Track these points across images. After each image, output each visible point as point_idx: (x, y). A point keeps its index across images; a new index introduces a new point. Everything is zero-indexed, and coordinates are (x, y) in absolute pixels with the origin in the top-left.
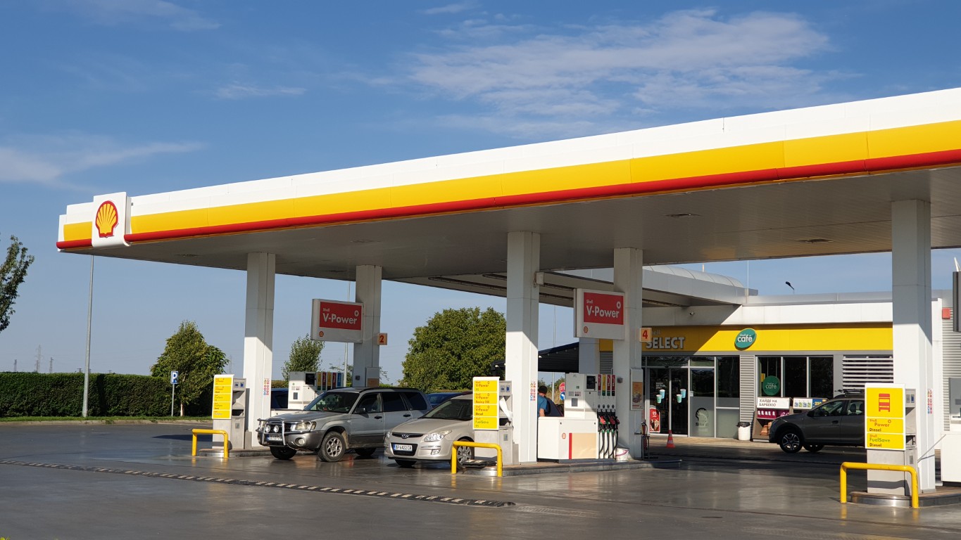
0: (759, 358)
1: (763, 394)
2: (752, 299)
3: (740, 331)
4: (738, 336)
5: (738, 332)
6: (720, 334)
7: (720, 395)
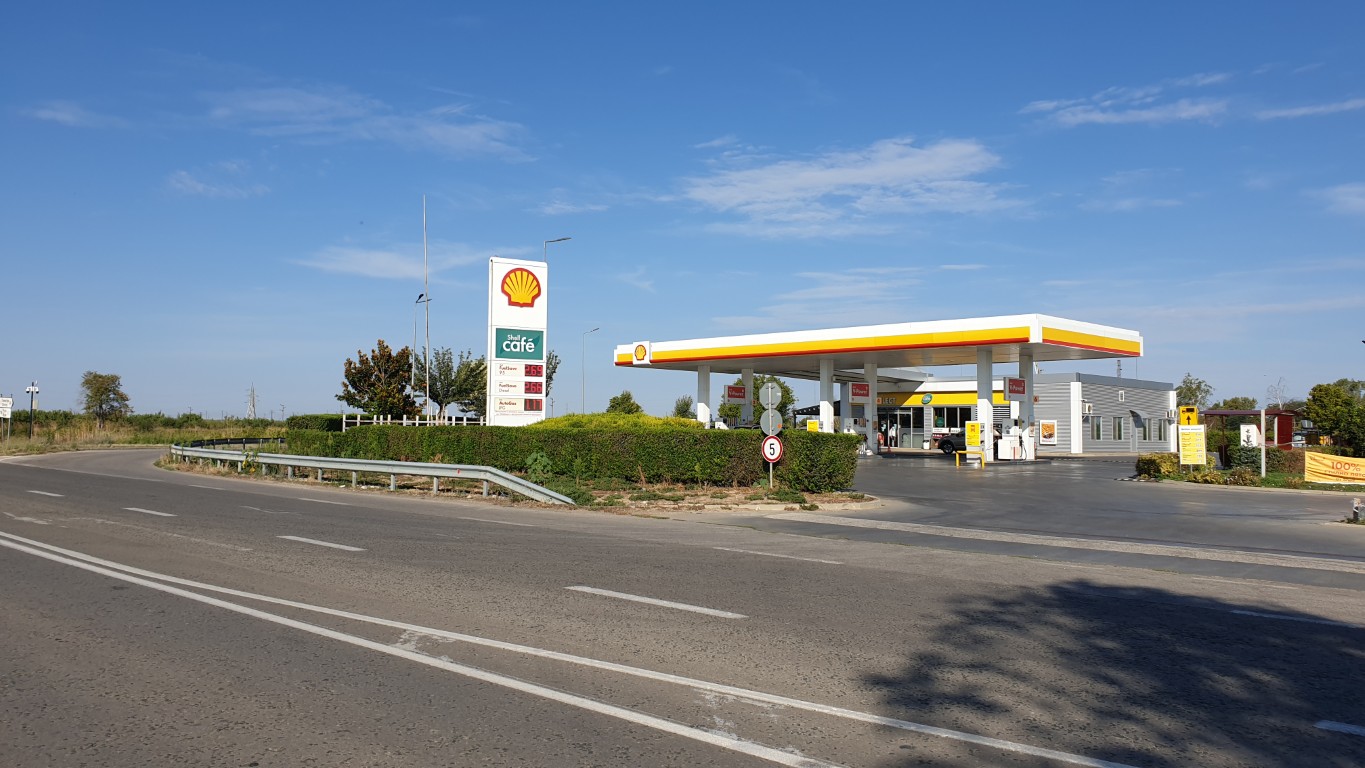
0: (934, 408)
1: (936, 426)
2: (930, 379)
3: (924, 395)
4: (923, 397)
6: (914, 396)
7: (914, 427)
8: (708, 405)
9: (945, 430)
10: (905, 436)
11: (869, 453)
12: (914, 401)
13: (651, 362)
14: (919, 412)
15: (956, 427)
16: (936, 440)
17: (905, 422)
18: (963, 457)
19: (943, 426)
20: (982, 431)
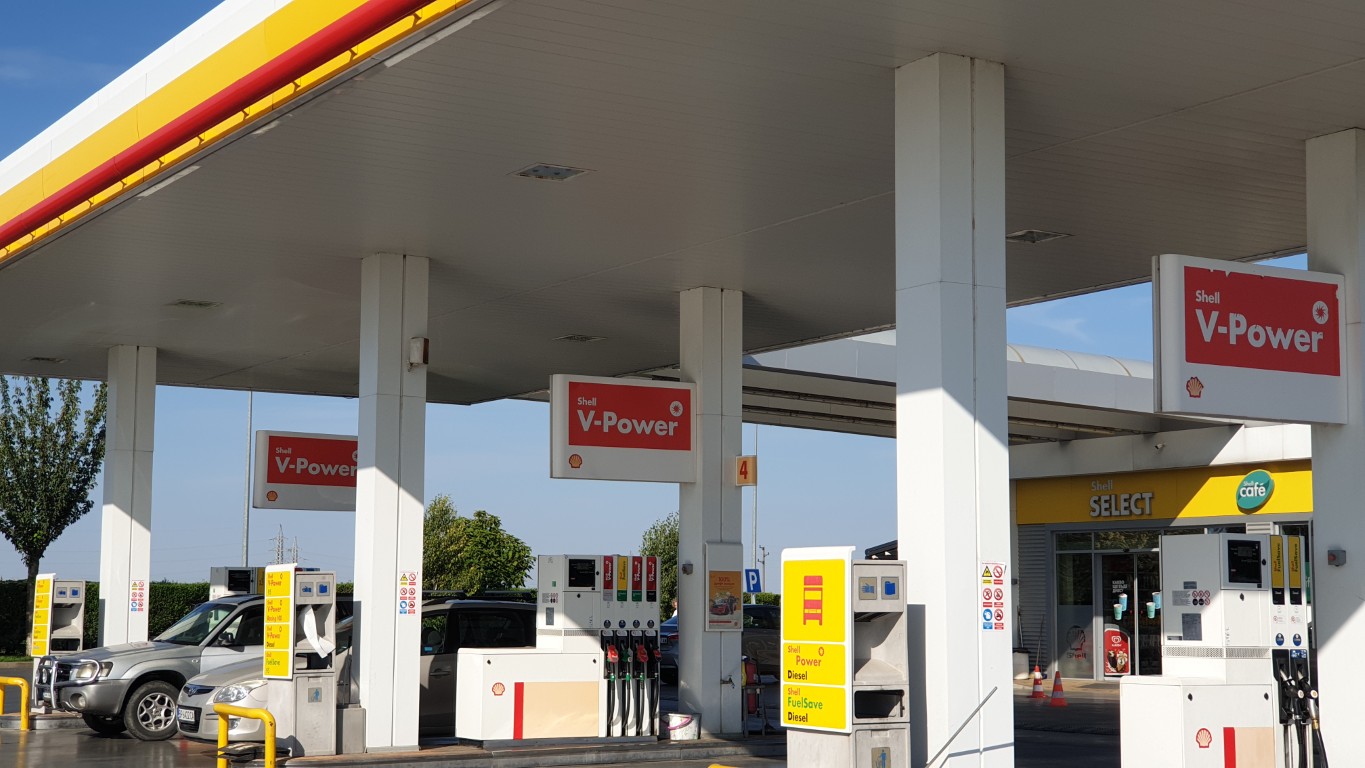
3: (1244, 477)
4: (1241, 485)
5: (1239, 479)
6: (1213, 483)
12: (1213, 502)
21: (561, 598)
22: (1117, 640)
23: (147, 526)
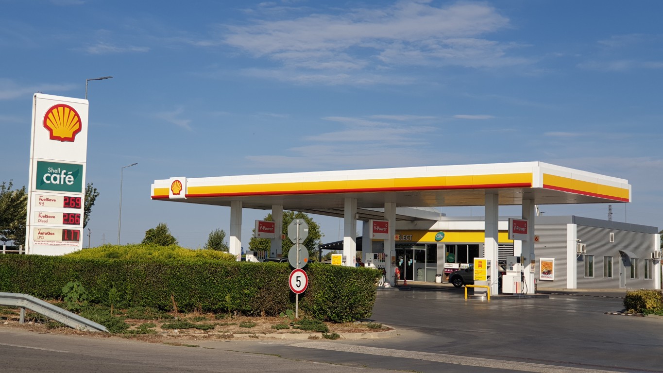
0: (446, 245)
1: (448, 261)
2: (443, 218)
4: (436, 235)
5: (436, 233)
6: (428, 233)
7: (428, 262)
8: (239, 238)
9: (456, 266)
10: (419, 270)
11: (387, 285)
12: (428, 238)
13: (186, 196)
14: (433, 248)
15: (466, 263)
16: (447, 274)
17: (420, 257)
18: (471, 291)
19: (454, 262)
20: (488, 267)
21: (372, 261)
22: (398, 270)
23: (240, 241)
